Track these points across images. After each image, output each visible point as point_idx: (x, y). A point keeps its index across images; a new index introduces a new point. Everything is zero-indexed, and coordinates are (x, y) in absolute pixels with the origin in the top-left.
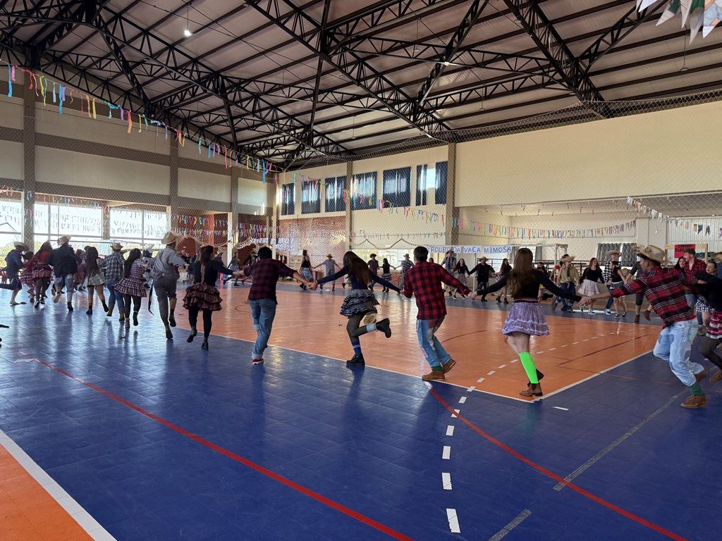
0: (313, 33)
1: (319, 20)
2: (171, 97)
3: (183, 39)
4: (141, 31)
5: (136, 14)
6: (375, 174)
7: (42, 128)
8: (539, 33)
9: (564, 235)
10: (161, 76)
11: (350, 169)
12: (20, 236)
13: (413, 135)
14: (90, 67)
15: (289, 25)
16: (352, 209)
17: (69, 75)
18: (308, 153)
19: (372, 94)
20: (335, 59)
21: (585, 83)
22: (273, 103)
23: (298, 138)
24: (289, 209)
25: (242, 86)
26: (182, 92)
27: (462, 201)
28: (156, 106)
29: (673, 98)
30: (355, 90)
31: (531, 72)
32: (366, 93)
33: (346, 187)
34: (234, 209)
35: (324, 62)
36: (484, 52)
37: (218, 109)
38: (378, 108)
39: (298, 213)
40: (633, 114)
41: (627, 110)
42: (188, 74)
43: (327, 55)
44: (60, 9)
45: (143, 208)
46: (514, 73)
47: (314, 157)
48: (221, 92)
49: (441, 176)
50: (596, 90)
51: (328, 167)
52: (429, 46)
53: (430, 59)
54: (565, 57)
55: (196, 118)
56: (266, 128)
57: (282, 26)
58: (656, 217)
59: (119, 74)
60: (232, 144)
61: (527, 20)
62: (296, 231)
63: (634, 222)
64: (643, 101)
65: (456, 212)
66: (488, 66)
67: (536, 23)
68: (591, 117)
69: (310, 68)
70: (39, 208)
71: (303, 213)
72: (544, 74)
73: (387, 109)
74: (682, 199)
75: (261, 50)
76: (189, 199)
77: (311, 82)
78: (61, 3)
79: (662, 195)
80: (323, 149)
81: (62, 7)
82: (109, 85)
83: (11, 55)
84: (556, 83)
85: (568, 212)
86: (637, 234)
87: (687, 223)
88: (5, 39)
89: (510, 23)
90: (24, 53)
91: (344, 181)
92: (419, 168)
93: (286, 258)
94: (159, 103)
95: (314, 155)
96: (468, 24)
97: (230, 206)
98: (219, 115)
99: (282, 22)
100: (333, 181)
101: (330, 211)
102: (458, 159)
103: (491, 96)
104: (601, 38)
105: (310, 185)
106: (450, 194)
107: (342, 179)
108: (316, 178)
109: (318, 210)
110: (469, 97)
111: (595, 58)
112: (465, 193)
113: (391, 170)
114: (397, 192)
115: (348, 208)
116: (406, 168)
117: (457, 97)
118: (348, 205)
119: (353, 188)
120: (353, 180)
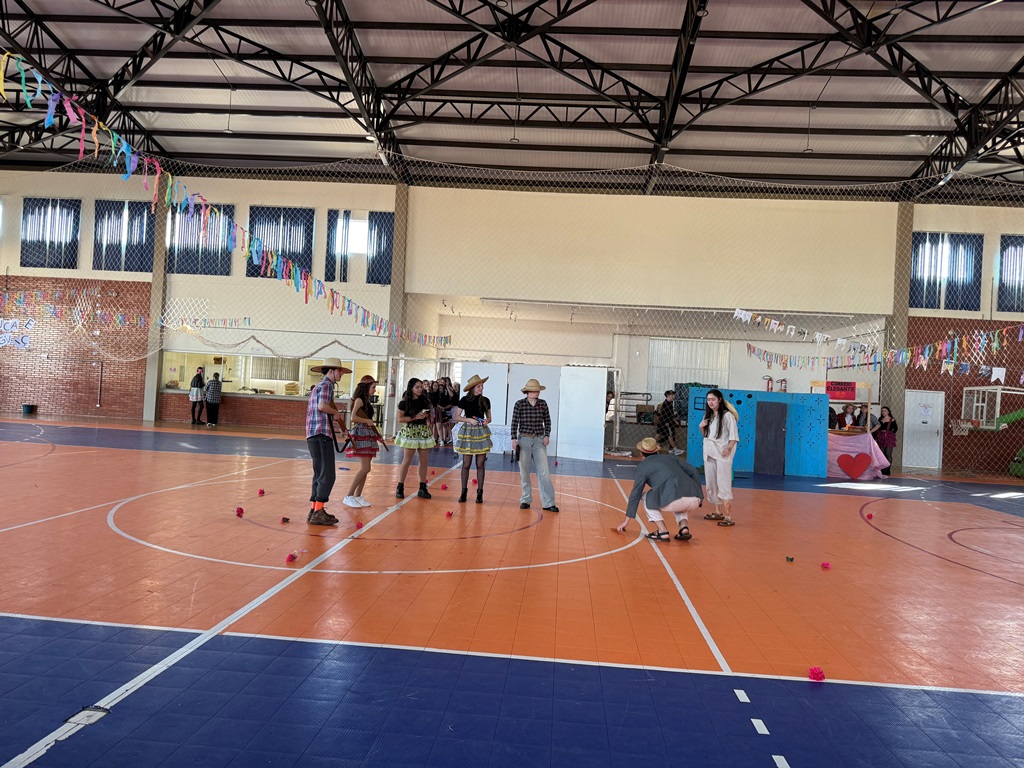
6: (229, 210)
13: (361, 154)
22: (36, 10)
31: (620, 101)
36: (563, 47)
38: (314, 89)
46: (598, 95)
49: (379, 236)
65: (405, 301)
66: (565, 70)
71: (23, 264)
72: (632, 108)
86: (616, 355)
91: (148, 212)
92: (333, 215)
100: (116, 207)
101: (108, 268)
102: (410, 213)
103: (527, 123)
104: (726, 79)
105: (50, 208)
106: (398, 270)
107: (142, 206)
108: (67, 196)
109: (72, 264)
110: (489, 115)
111: (711, 106)
112: (423, 272)
113: (268, 208)
114: (283, 251)
115: (159, 267)
116: (304, 210)
117: (464, 109)
118: (159, 262)
119: (173, 230)
120: (173, 214)
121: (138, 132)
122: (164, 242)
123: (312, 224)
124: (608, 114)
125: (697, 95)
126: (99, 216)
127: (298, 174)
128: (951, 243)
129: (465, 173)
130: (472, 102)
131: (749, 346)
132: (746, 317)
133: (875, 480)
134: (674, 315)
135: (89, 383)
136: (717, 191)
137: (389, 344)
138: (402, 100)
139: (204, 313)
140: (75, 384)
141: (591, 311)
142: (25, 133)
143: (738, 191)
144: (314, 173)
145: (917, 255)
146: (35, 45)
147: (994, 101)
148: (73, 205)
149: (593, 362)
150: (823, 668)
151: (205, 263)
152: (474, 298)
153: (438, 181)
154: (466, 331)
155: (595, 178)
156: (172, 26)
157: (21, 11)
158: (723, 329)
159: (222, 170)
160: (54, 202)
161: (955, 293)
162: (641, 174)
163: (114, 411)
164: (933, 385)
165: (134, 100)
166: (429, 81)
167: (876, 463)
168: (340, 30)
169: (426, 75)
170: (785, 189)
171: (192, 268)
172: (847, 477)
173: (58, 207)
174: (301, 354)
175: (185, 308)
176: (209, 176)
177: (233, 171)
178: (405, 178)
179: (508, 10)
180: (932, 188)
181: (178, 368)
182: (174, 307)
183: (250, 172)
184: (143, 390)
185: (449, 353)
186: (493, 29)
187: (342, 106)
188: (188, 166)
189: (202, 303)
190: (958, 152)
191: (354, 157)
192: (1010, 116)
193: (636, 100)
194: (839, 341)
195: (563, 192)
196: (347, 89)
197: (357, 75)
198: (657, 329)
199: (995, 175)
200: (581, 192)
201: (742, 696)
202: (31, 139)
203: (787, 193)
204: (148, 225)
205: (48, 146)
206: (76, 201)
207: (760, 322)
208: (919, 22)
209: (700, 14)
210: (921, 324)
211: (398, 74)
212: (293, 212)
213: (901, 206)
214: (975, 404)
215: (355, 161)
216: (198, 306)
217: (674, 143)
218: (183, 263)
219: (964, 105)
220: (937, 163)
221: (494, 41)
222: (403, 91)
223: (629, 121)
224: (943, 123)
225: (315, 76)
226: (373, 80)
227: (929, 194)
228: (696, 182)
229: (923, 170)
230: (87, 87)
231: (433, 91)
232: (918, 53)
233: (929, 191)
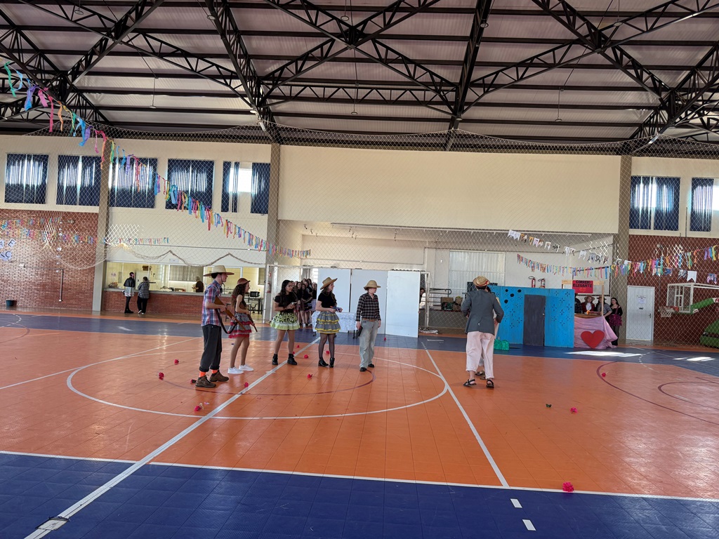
6: (153, 162)
11: (109, 148)
13: (247, 123)
22: (16, 22)
27: (287, 214)
31: (428, 86)
36: (388, 48)
38: (213, 77)
46: (412, 82)
66: (389, 64)
71: (6, 201)
72: (438, 92)
77: (115, 10)
86: (426, 262)
91: (96, 163)
92: (227, 166)
100: (73, 160)
101: (67, 203)
102: (281, 164)
103: (363, 101)
104: (501, 71)
105: (26, 161)
106: (273, 203)
107: (92, 160)
108: (38, 152)
109: (41, 199)
110: (336, 96)
111: (491, 89)
112: (291, 205)
113: (181, 161)
114: (191, 190)
115: (104, 203)
116: (207, 162)
117: (319, 91)
118: (104, 199)
119: (114, 176)
120: (114, 164)
121: (89, 108)
122: (107, 185)
123: (212, 171)
124: (419, 95)
125: (481, 82)
126: (61, 167)
127: (202, 137)
128: (658, 184)
129: (320, 136)
130: (325, 87)
131: (519, 256)
132: (517, 236)
133: (608, 349)
134: (466, 234)
135: (53, 284)
136: (495, 148)
137: (267, 256)
138: (275, 85)
139: (136, 235)
140: (44, 286)
141: (408, 232)
142: (9, 109)
143: (510, 148)
144: (213, 136)
145: (635, 191)
146: (16, 47)
147: (686, 85)
148: (43, 159)
149: (411, 267)
150: (572, 483)
151: (136, 200)
152: (326, 223)
153: (301, 141)
154: (321, 247)
155: (411, 139)
156: (113, 34)
157: (7, 23)
158: (500, 244)
159: (149, 134)
160: (29, 157)
161: (661, 218)
162: (443, 137)
163: (72, 304)
164: (647, 282)
165: (86, 85)
166: (294, 71)
167: (608, 337)
168: (231, 36)
169: (292, 67)
170: (543, 146)
171: (127, 203)
172: (588, 347)
173: (32, 161)
174: (204, 263)
175: (122, 231)
176: (140, 138)
177: (157, 135)
178: (278, 139)
179: (349, 22)
180: (644, 146)
181: (117, 274)
182: (114, 230)
183: (168, 135)
184: (92, 289)
185: (309, 262)
186: (339, 36)
187: (233, 89)
188: (124, 132)
189: (134, 228)
190: (661, 121)
191: (242, 125)
192: (697, 96)
193: (439, 85)
194: (582, 253)
195: (389, 149)
196: (236, 78)
197: (244, 68)
198: (455, 245)
199: (688, 137)
200: (401, 149)
201: (516, 503)
202: (13, 112)
203: (544, 149)
204: (96, 173)
205: (25, 117)
206: (45, 156)
207: (526, 239)
208: (634, 31)
209: (482, 26)
210: (638, 240)
211: (273, 67)
212: (198, 164)
213: (623, 158)
214: (676, 296)
215: (242, 128)
216: (132, 230)
217: (466, 115)
218: (121, 200)
219: (665, 89)
220: (648, 129)
221: (340, 44)
222: (276, 79)
223: (434, 100)
224: (651, 101)
225: (214, 68)
226: (255, 71)
227: (642, 150)
228: (481, 142)
229: (638, 133)
230: (53, 76)
231: (296, 79)
232: (633, 52)
233: (642, 148)
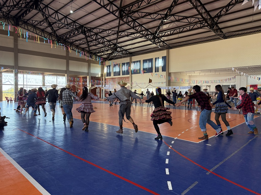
0: (116, 11)
1: (119, 6)
2: (66, 35)
3: (70, 14)
4: (55, 11)
5: (53, 5)
6: (140, 61)
7: (20, 47)
8: (199, 8)
9: (209, 82)
10: (62, 28)
11: (131, 59)
12: (13, 85)
13: (154, 46)
14: (37, 25)
15: (108, 8)
16: (132, 74)
17: (30, 28)
18: (115, 54)
19: (138, 32)
20: (125, 20)
21: (216, 26)
22: (103, 36)
23: (112, 49)
24: (109, 74)
25: (91, 30)
26: (70, 33)
27: (171, 71)
28: (61, 38)
29: (249, 31)
30: (132, 31)
31: (196, 23)
32: (136, 32)
33: (130, 66)
34: (89, 75)
35: (121, 21)
36: (179, 16)
37: (83, 39)
38: (141, 37)
39: (112, 76)
40: (234, 37)
41: (232, 36)
42: (72, 26)
43: (122, 18)
44: (26, 4)
45: (57, 75)
46: (190, 23)
47: (118, 56)
48: (84, 32)
49: (164, 61)
50: (220, 29)
51: (123, 59)
52: (159, 14)
53: (159, 19)
54: (209, 17)
55: (75, 42)
56: (100, 45)
57: (106, 8)
58: (243, 75)
59: (47, 27)
60: (88, 51)
61: (195, 4)
62: (111, 82)
63: (235, 77)
64: (238, 33)
65: (169, 74)
66: (180, 21)
67: (198, 5)
68: (219, 39)
69: (116, 23)
70: (20, 76)
71: (114, 76)
72: (201, 23)
73: (144, 37)
74: (253, 68)
75: (98, 17)
76: (73, 71)
77: (116, 28)
78: (26, 2)
79: (245, 67)
80: (121, 53)
81: (27, 3)
82: (44, 31)
83: (9, 21)
84: (205, 27)
85: (210, 74)
86: (236, 81)
87: (255, 77)
88: (7, 15)
89: (188, 5)
90: (13, 20)
91: (129, 64)
92: (156, 59)
93: (108, 92)
94: (62, 37)
95: (118, 55)
96: (173, 6)
97: (88, 74)
98: (83, 41)
99: (105, 7)
100: (125, 64)
101: (124, 75)
102: (170, 55)
103: (182, 32)
104: (222, 10)
105: (117, 66)
106: (167, 68)
108: (119, 63)
109: (120, 75)
111: (220, 17)
114: (148, 68)
116: (151, 59)
117: (169, 33)
119: (132, 66)
120: (132, 63)
122: (131, 69)
123: (152, 62)
124: (199, 25)
125: (217, 16)
126: (122, 66)
137: (166, 84)
149: (230, 84)
151: (137, 72)
153: (176, 47)
182: (133, 80)
202: (111, 55)
225: (141, 35)
